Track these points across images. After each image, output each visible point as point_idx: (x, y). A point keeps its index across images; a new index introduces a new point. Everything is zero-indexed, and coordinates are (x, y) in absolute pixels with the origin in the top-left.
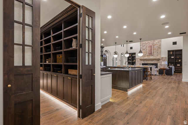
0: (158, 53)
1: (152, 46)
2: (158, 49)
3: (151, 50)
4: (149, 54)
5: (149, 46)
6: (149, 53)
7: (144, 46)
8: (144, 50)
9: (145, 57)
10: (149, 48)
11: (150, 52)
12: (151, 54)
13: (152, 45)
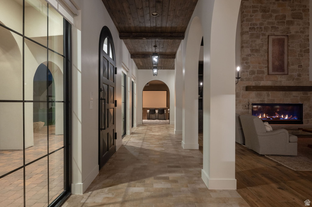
0: (300, 66)
1: (283, 40)
2: (301, 51)
3: (282, 54)
4: (274, 70)
5: (273, 40)
6: (273, 64)
7: (258, 37)
8: (257, 51)
9: (262, 79)
10: (273, 45)
11: (277, 63)
12: (280, 68)
13: (286, 38)
